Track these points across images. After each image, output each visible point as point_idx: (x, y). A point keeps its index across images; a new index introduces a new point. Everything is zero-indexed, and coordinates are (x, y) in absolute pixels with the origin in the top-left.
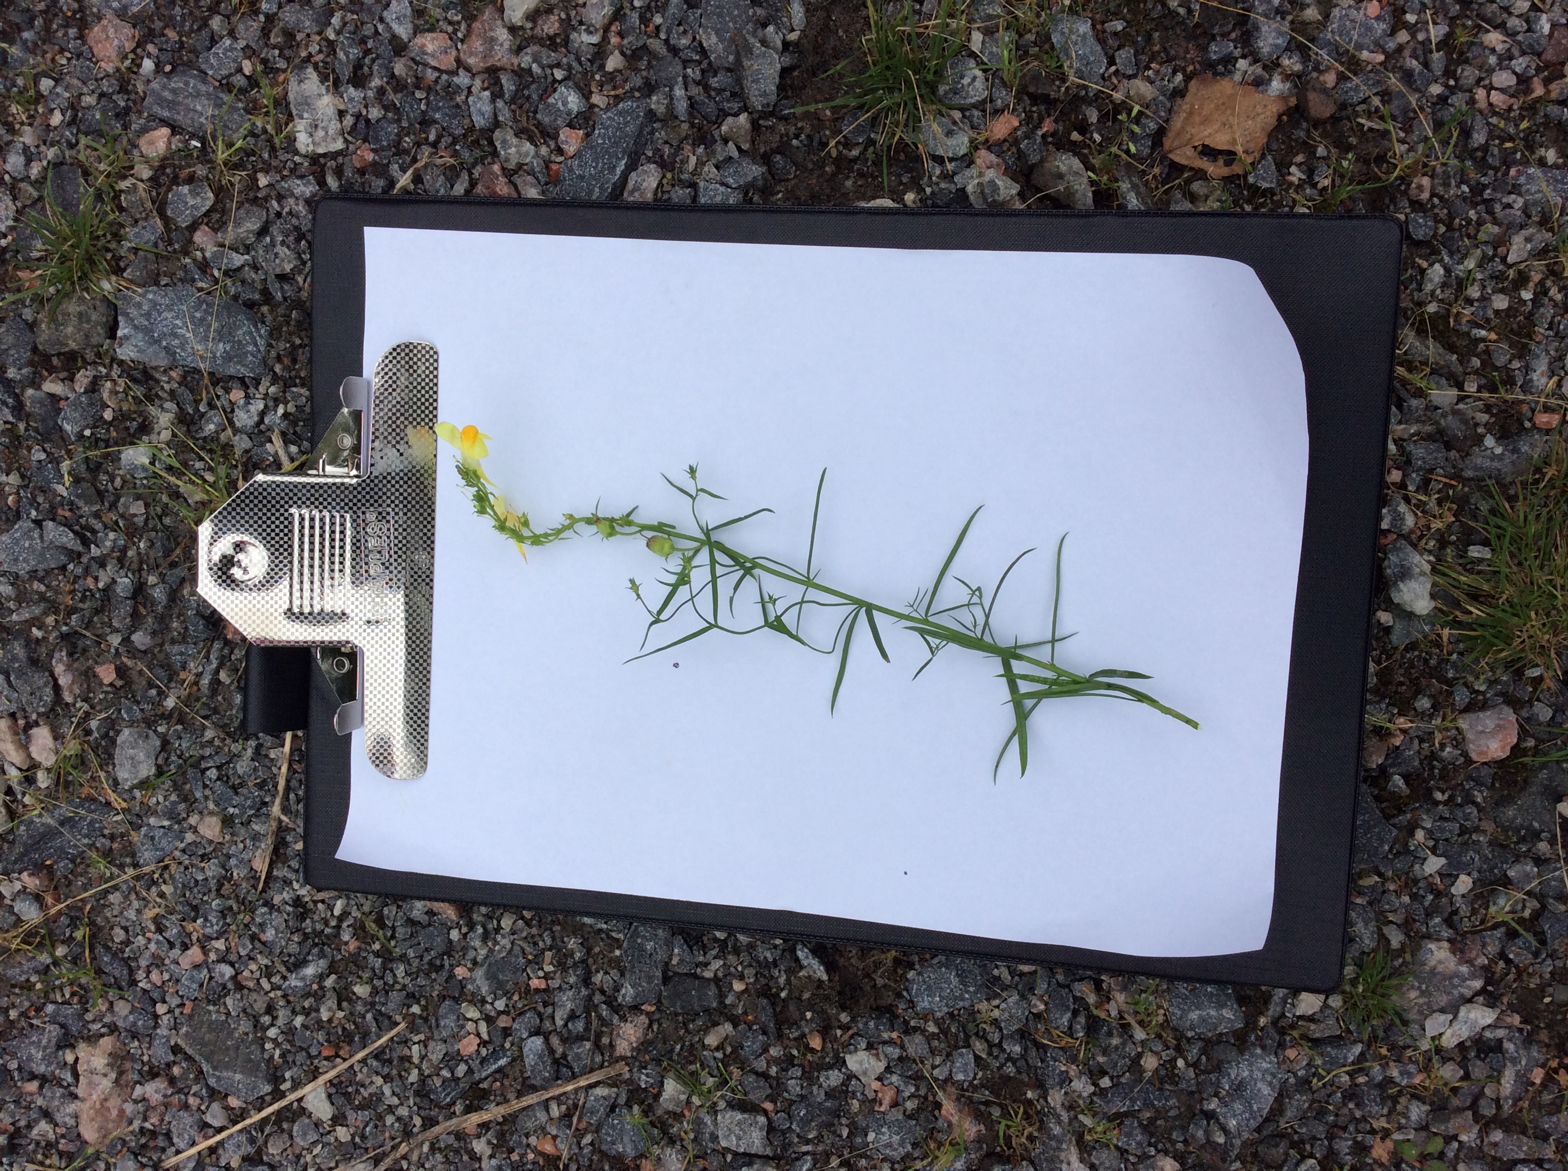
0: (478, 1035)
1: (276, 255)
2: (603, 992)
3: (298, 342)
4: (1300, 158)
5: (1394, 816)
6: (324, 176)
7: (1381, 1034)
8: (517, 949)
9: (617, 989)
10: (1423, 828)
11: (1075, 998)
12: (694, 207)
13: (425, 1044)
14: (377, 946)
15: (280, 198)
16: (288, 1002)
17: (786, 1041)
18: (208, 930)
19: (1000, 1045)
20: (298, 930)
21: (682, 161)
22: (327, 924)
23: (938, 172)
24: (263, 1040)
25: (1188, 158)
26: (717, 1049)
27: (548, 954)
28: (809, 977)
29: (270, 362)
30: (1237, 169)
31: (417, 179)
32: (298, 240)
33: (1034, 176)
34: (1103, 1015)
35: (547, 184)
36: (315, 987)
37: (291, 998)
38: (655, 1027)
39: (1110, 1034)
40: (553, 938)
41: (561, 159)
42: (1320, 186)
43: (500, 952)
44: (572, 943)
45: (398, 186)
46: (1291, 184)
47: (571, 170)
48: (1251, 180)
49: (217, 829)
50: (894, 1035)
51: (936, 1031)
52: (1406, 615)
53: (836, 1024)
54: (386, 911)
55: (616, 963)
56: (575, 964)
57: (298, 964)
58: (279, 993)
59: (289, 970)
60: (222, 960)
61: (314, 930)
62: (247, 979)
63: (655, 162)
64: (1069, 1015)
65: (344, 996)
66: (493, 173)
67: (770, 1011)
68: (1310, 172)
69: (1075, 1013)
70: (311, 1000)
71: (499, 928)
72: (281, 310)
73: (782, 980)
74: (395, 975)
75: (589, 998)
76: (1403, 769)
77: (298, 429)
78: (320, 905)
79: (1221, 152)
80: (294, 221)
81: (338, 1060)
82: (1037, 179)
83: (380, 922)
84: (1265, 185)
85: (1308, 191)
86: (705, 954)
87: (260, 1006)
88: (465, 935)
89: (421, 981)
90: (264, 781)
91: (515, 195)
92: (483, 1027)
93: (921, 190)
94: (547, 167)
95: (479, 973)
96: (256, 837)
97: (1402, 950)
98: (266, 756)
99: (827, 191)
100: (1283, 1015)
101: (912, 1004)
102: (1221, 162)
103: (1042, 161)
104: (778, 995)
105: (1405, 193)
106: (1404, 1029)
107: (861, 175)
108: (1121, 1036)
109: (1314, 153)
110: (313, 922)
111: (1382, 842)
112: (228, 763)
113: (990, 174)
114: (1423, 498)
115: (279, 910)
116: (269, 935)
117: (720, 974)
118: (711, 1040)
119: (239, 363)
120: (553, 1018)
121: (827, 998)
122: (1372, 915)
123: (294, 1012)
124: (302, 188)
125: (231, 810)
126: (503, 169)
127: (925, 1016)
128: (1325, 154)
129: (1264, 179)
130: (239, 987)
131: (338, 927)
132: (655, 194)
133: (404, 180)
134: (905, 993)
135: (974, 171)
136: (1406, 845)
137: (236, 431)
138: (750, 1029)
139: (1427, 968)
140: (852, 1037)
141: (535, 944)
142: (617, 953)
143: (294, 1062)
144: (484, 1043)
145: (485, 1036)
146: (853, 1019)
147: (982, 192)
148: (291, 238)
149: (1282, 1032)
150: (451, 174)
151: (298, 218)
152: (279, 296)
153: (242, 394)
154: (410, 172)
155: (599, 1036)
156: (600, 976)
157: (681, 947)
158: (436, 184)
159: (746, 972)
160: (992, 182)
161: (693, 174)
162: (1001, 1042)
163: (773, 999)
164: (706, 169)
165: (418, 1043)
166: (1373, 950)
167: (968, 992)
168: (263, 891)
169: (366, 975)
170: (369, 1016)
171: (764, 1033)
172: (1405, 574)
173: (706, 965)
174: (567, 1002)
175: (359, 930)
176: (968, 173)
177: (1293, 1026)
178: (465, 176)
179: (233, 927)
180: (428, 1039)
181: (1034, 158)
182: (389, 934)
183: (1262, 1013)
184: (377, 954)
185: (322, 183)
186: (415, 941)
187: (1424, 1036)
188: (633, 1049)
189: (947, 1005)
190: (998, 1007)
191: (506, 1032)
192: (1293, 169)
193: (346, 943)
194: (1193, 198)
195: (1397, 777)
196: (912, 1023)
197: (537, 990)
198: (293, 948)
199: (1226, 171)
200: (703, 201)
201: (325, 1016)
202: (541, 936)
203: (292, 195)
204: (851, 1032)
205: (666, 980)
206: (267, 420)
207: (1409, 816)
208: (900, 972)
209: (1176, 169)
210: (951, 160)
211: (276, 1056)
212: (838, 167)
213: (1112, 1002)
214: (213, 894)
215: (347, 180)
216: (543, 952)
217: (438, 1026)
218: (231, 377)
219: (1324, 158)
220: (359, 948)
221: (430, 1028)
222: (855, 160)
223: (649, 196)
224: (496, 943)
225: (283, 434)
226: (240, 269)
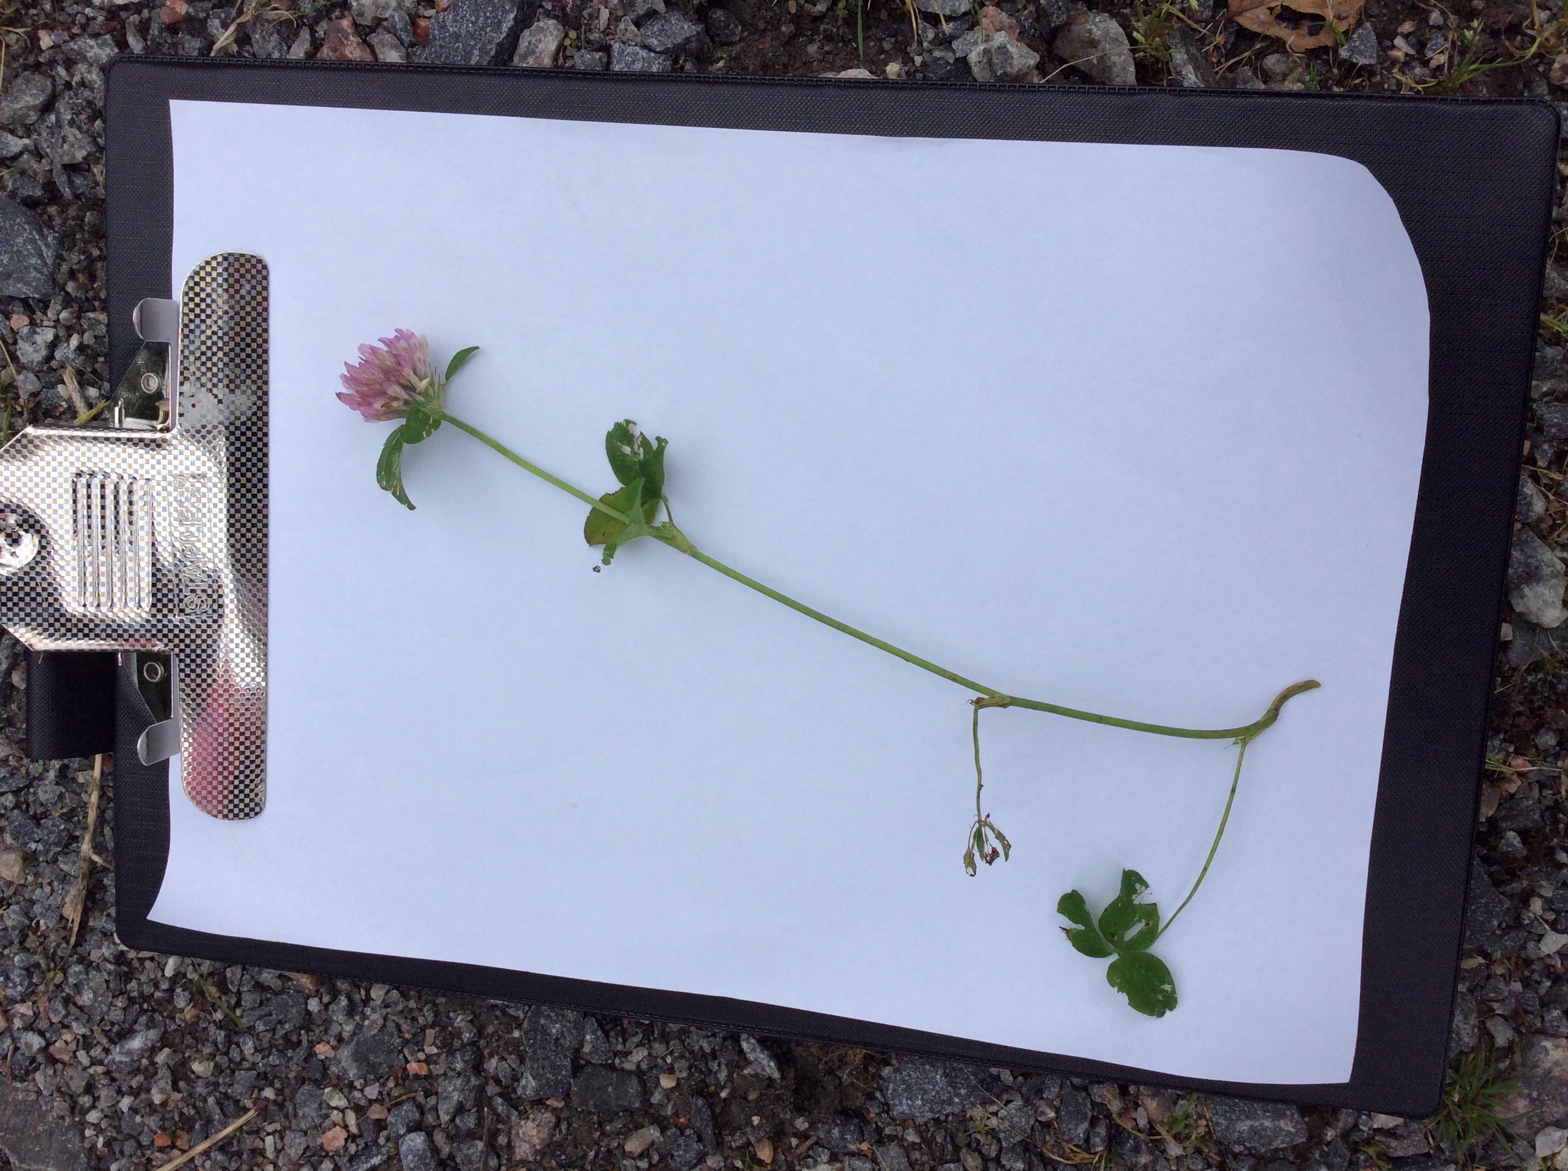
0: (346, 1127)
1: (64, 139)
2: (498, 1081)
3: (96, 253)
4: (1407, 27)
5: (1504, 882)
6: (124, 35)
7: (1479, 1152)
8: (390, 1025)
9: (516, 1078)
10: (1541, 897)
11: (1094, 1104)
12: (605, 75)
13: (281, 1134)
14: (218, 1016)
15: (69, 64)
16: (113, 1080)
17: (728, 1152)
18: (9, 992)
19: (997, 1160)
20: (122, 993)
21: (591, 16)
22: (157, 986)
23: (931, 35)
24: (83, 1125)
25: (1263, 23)
26: (641, 1156)
27: (430, 1033)
28: (756, 1076)
29: (60, 278)
30: (1324, 39)
31: (243, 38)
32: (92, 119)
33: (1058, 43)
34: (1128, 1126)
35: (412, 45)
36: (145, 1062)
37: (116, 1075)
38: (564, 1127)
39: (1137, 1150)
40: (437, 1014)
41: (431, 12)
42: (1433, 64)
43: (370, 1027)
44: (460, 1020)
45: (216, 47)
46: (1394, 62)
47: (443, 27)
48: (1344, 53)
49: (17, 869)
50: (864, 1146)
51: (918, 1140)
52: (1530, 627)
53: (791, 1130)
54: (229, 973)
55: (515, 1046)
56: (463, 1046)
57: (124, 1034)
58: (100, 1069)
59: (112, 1041)
60: (29, 1027)
61: (141, 994)
62: (60, 1051)
63: (555, 17)
64: (1085, 1125)
65: (179, 1073)
66: (340, 30)
67: (707, 1113)
68: (1421, 46)
69: (1094, 1122)
70: (140, 1078)
71: (367, 1001)
72: (72, 212)
73: (723, 1075)
74: (242, 1051)
75: (481, 1089)
76: (1521, 823)
77: (97, 366)
78: (148, 964)
79: (1304, 16)
80: (87, 93)
81: (176, 1152)
82: (1062, 47)
83: (223, 986)
84: (1362, 61)
85: (1418, 71)
86: (625, 1041)
87: (77, 1085)
88: (327, 1006)
89: (274, 1059)
90: (73, 810)
91: (369, 58)
92: (351, 1118)
93: (908, 60)
94: (414, 24)
95: (345, 1053)
96: (64, 878)
97: (1509, 1050)
98: (74, 780)
99: (785, 59)
100: (1356, 1127)
101: (886, 1108)
102: (1304, 30)
103: (1068, 24)
104: (717, 1094)
105: (1545, 75)
106: (1507, 1146)
107: (829, 38)
108: (1151, 1153)
109: (1426, 20)
110: (140, 984)
111: (1490, 914)
112: (27, 787)
113: (1000, 38)
114: (1557, 476)
115: (98, 968)
116: (86, 998)
117: (644, 1066)
118: (633, 1145)
119: (21, 279)
120: (436, 1110)
121: (779, 1098)
122: (1473, 1005)
123: (119, 1092)
124: (97, 50)
125: (33, 846)
126: (356, 25)
127: (904, 1122)
128: (1441, 22)
129: (1361, 53)
130: (53, 1061)
131: (171, 990)
132: (555, 58)
133: (224, 38)
134: (878, 1095)
135: (978, 34)
136: (1518, 919)
137: (21, 368)
138: (682, 1133)
139: (1540, 1071)
140: (810, 1148)
141: (414, 1019)
142: (516, 1034)
143: (122, 1152)
144: (351, 1138)
145: (354, 1129)
146: (813, 1125)
147: (990, 62)
148: (83, 117)
149: (1355, 1149)
150: (288, 32)
151: (92, 90)
152: (67, 192)
153: (25, 320)
154: (232, 28)
155: (494, 1135)
156: (494, 1061)
157: (594, 1032)
158: (267, 45)
159: (676, 1066)
160: (1002, 49)
161: (606, 32)
162: (998, 1156)
163: (711, 1098)
164: (622, 26)
165: (273, 1133)
166: (1473, 1049)
167: (958, 1095)
168: (78, 944)
169: (207, 1050)
170: (211, 1100)
171: (700, 1139)
172: (1532, 576)
173: (626, 1054)
174: (453, 1092)
175: (198, 997)
176: (970, 36)
177: (1368, 1142)
178: (305, 34)
179: (42, 988)
180: (285, 1129)
181: (1057, 20)
182: (233, 1001)
183: (1329, 1124)
184: (219, 1025)
185: (122, 44)
186: (265, 1010)
187: (1533, 1154)
188: (536, 1152)
189: (931, 1110)
190: (996, 1114)
191: (380, 1125)
192: (1399, 41)
193: (182, 1010)
194: (1266, 77)
195: (1511, 834)
196: (888, 1131)
197: (417, 1077)
198: (116, 1015)
199: (1310, 42)
200: (617, 68)
201: (157, 1098)
202: (421, 1010)
203: (85, 58)
204: (809, 1142)
205: (576, 1069)
206: (58, 354)
207: (1525, 883)
208: (872, 1070)
209: (1245, 36)
210: (949, 19)
211: (100, 1145)
212: (798, 27)
213: (1140, 1109)
214: (16, 947)
215: (153, 40)
216: (423, 1029)
217: (296, 1115)
218: (12, 298)
219: (1439, 28)
220: (198, 1017)
221: (287, 1116)
222: (820, 18)
223: (547, 62)
224: (364, 1017)
225: (80, 373)
226: (17, 156)
